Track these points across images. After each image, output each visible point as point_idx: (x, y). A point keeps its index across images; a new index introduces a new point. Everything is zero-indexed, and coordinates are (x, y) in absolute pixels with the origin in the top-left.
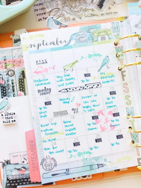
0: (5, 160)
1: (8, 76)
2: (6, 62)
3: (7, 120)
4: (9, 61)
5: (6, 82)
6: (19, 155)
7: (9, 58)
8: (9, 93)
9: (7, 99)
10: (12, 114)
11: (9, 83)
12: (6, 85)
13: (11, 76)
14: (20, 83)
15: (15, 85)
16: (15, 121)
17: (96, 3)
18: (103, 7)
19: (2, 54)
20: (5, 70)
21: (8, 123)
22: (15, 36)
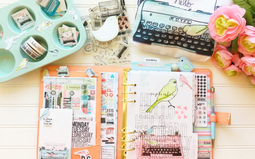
0: (42, 147)
1: (51, 94)
2: (51, 85)
3: (47, 122)
4: (53, 85)
5: (50, 98)
6: (51, 145)
7: (54, 83)
8: (50, 105)
9: (48, 110)
10: (50, 119)
11: (51, 99)
12: (49, 100)
13: (53, 95)
14: (58, 100)
15: (55, 100)
16: (51, 124)
17: (117, 55)
18: (121, 57)
19: (50, 80)
20: (50, 90)
21: (47, 125)
22: (59, 70)
